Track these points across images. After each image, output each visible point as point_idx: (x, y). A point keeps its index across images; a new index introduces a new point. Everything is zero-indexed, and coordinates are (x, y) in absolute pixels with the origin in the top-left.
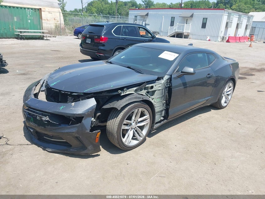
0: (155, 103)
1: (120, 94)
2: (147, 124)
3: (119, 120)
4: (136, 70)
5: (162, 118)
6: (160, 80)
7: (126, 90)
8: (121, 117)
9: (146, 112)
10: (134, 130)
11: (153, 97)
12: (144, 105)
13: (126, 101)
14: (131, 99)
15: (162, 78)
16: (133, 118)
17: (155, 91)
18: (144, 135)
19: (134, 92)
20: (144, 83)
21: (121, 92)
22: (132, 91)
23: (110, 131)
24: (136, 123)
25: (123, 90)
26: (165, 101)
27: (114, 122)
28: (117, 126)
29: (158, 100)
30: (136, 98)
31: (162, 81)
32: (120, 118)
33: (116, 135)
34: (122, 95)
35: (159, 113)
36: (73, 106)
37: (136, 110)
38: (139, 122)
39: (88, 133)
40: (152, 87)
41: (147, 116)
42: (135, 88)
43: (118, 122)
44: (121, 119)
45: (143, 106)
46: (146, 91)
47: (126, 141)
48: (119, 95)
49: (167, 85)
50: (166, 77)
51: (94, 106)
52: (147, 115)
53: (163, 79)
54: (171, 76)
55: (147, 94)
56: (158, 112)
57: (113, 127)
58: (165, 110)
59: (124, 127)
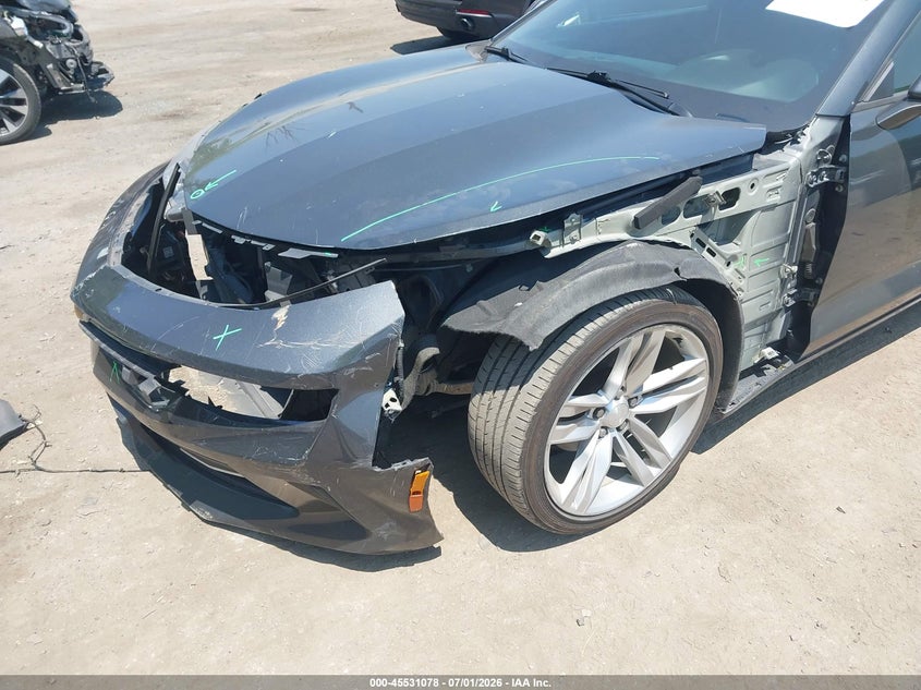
0: (742, 283)
1: (542, 248)
2: (691, 401)
3: (535, 402)
4: (636, 89)
5: (770, 353)
6: (781, 147)
7: (579, 226)
8: (545, 386)
9: (690, 342)
10: (616, 434)
11: (729, 249)
12: (681, 308)
13: (576, 296)
14: (604, 281)
15: (793, 137)
16: (617, 376)
17: (744, 217)
18: (673, 457)
19: (625, 236)
20: (688, 173)
21: (546, 241)
22: (611, 226)
23: (489, 448)
24: (631, 402)
25: (562, 227)
26: (795, 269)
27: (507, 405)
28: (522, 435)
29: (760, 263)
30: (636, 272)
31: (792, 157)
32: (539, 394)
33: (515, 474)
34: (555, 252)
35: (758, 330)
36: (279, 325)
37: (636, 341)
38: (645, 395)
39: (363, 471)
40: (732, 196)
41: (695, 362)
42: (632, 212)
43: (531, 410)
44: (544, 397)
45: (674, 314)
46: (698, 219)
47: (572, 496)
48: (537, 253)
49: (816, 174)
50: (817, 131)
51: (388, 329)
52: (694, 354)
53: (795, 141)
54: (846, 120)
55: (701, 235)
56: (754, 324)
57: (500, 431)
58: (787, 309)
59: (561, 435)
